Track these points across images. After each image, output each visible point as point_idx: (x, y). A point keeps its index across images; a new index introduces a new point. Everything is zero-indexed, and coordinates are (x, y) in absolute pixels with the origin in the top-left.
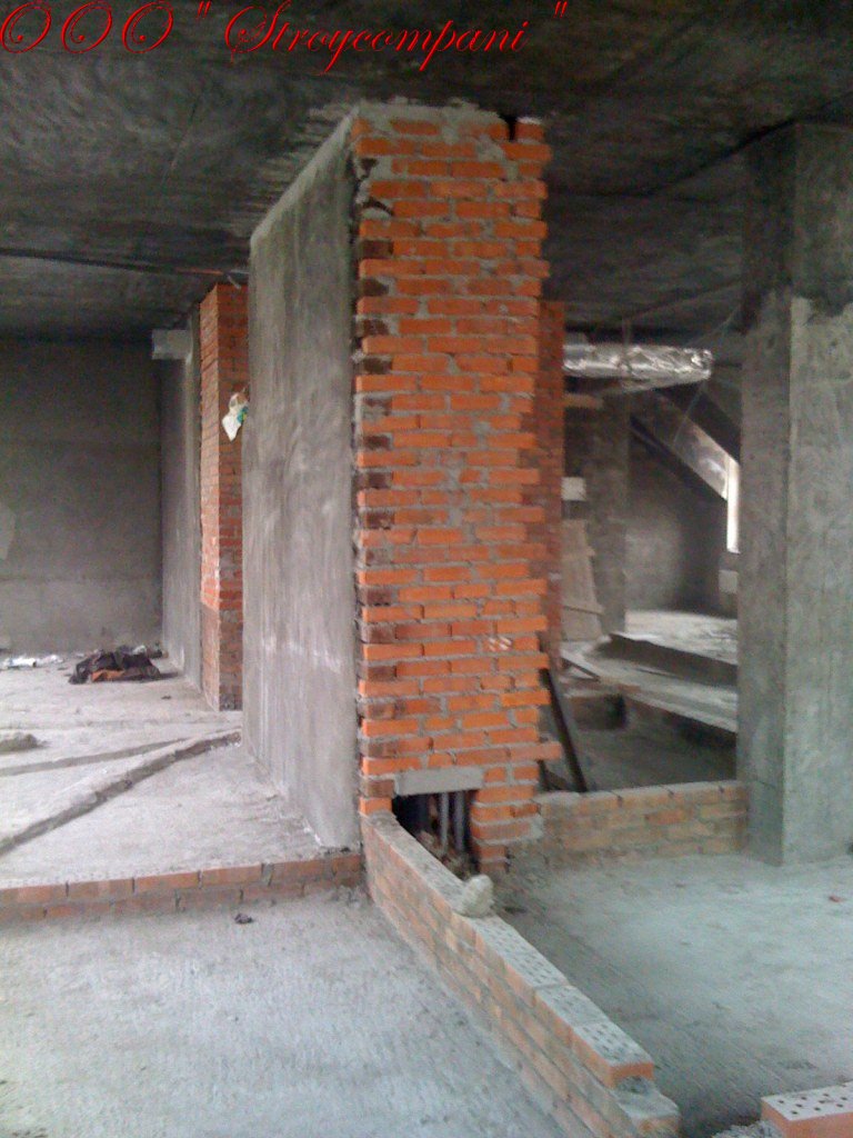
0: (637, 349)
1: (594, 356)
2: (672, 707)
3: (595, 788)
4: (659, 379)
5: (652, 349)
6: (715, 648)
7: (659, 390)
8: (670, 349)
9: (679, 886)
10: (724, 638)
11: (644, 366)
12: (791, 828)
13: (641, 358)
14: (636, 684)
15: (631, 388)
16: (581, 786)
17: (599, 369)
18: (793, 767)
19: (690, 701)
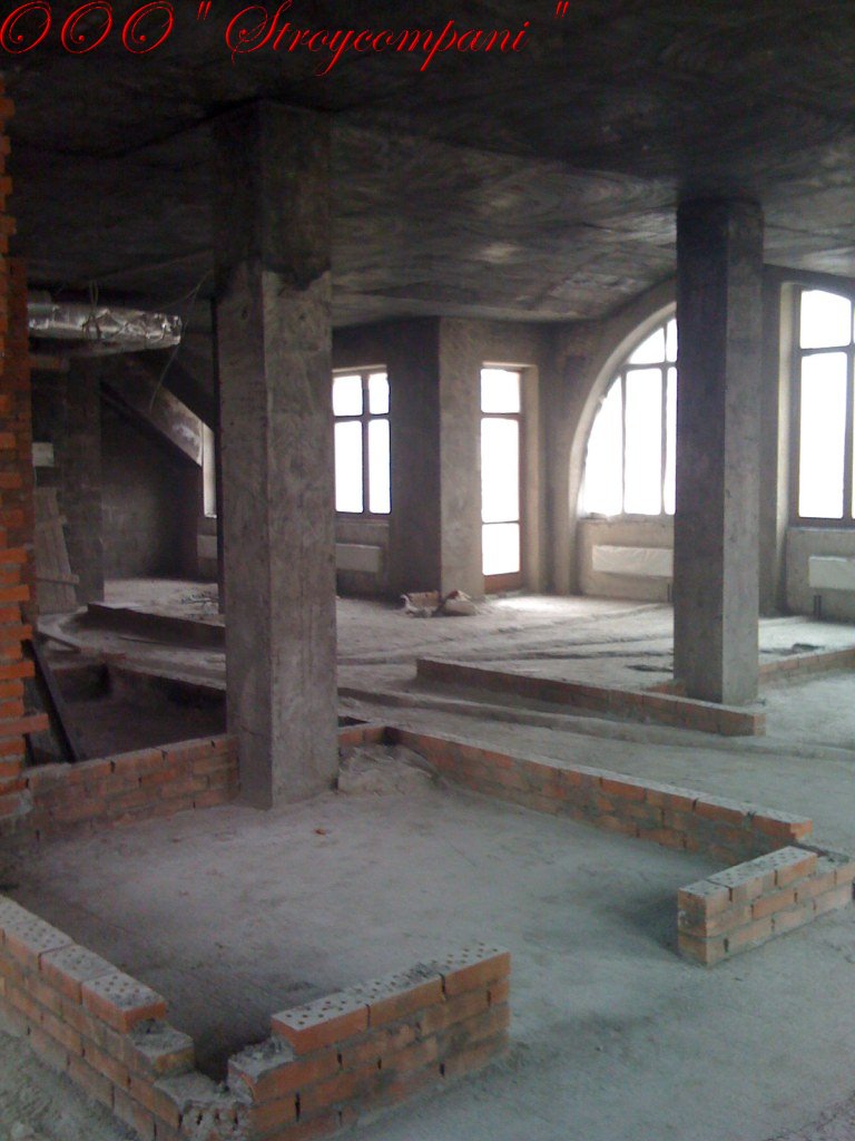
0: (104, 311)
1: (59, 317)
2: (158, 672)
3: (85, 758)
4: (129, 343)
5: (122, 313)
6: (198, 612)
7: (127, 354)
8: (141, 313)
9: (176, 841)
10: (205, 602)
11: (114, 329)
12: (278, 773)
13: (109, 321)
14: (119, 652)
15: (99, 351)
16: (69, 756)
17: (65, 330)
18: (279, 716)
19: (175, 664)
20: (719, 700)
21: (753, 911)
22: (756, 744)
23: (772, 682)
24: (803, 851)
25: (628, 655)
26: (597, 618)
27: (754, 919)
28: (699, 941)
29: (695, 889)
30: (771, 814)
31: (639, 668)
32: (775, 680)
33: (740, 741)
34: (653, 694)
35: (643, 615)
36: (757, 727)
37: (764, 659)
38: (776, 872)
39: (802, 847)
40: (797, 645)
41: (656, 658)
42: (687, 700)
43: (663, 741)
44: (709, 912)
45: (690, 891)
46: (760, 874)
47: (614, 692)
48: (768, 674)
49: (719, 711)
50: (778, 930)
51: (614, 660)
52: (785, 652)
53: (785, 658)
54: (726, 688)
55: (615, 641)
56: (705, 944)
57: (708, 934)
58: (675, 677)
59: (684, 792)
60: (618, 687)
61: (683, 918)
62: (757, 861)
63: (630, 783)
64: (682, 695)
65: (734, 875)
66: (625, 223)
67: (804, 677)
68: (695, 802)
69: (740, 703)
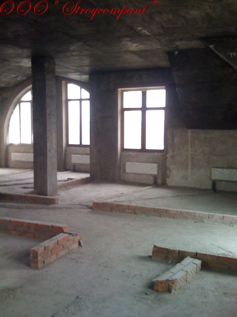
20: (46, 195)
21: (51, 252)
22: (56, 206)
23: (61, 189)
24: (65, 234)
25: (21, 184)
26: (13, 174)
27: (52, 254)
28: (36, 263)
29: (35, 248)
30: (58, 225)
31: (25, 188)
32: (62, 188)
33: (51, 206)
34: (28, 195)
35: (27, 173)
36: (56, 201)
37: (58, 183)
38: (58, 241)
39: (66, 233)
40: (68, 179)
41: (29, 184)
42: (37, 196)
43: (30, 208)
44: (39, 254)
45: (34, 249)
46: (53, 242)
47: (16, 195)
48: (60, 187)
49: (46, 198)
50: (59, 256)
51: (17, 186)
52: (65, 181)
53: (64, 182)
54: (48, 192)
55: (18, 180)
56: (38, 263)
57: (39, 260)
58: (34, 190)
59: (34, 222)
60: (18, 194)
61: (32, 257)
62: (53, 238)
63: (19, 221)
64: (36, 195)
65: (46, 243)
66: (17, 60)
67: (70, 187)
68: (37, 224)
69: (52, 195)
